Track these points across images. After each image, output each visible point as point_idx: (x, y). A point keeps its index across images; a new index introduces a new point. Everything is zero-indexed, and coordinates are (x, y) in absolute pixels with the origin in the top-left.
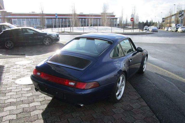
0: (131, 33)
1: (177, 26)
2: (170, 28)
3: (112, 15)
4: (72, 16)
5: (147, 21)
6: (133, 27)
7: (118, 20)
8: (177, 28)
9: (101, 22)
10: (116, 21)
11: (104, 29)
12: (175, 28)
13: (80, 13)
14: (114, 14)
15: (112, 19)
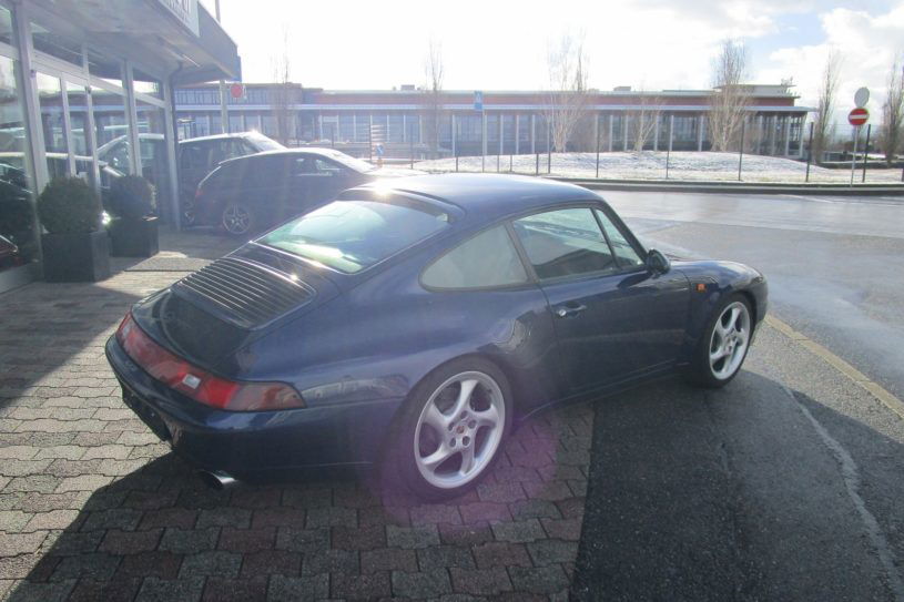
0: (848, 186)
3: (784, 95)
4: (559, 103)
6: (889, 157)
7: (810, 118)
11: (711, 164)
13: (615, 89)
14: (792, 91)
15: (759, 113)
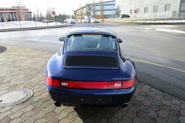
1: (89, 18)
2: (83, 19)
5: (60, 14)
8: (89, 20)
9: (14, 17)
10: (31, 15)
11: (24, 24)
12: (88, 20)
